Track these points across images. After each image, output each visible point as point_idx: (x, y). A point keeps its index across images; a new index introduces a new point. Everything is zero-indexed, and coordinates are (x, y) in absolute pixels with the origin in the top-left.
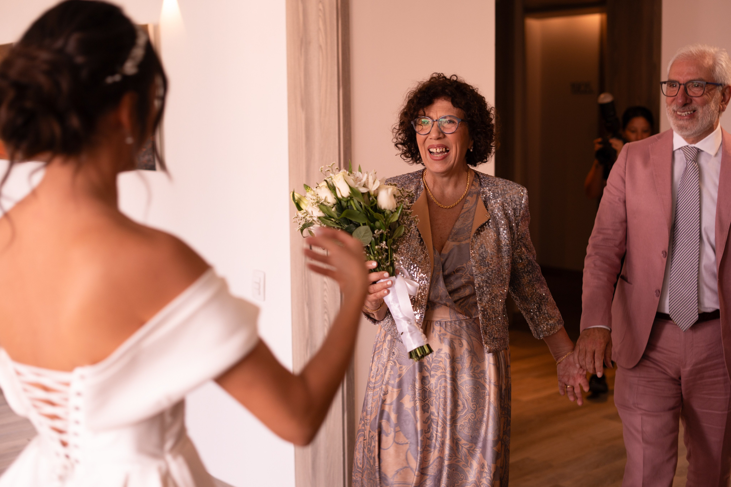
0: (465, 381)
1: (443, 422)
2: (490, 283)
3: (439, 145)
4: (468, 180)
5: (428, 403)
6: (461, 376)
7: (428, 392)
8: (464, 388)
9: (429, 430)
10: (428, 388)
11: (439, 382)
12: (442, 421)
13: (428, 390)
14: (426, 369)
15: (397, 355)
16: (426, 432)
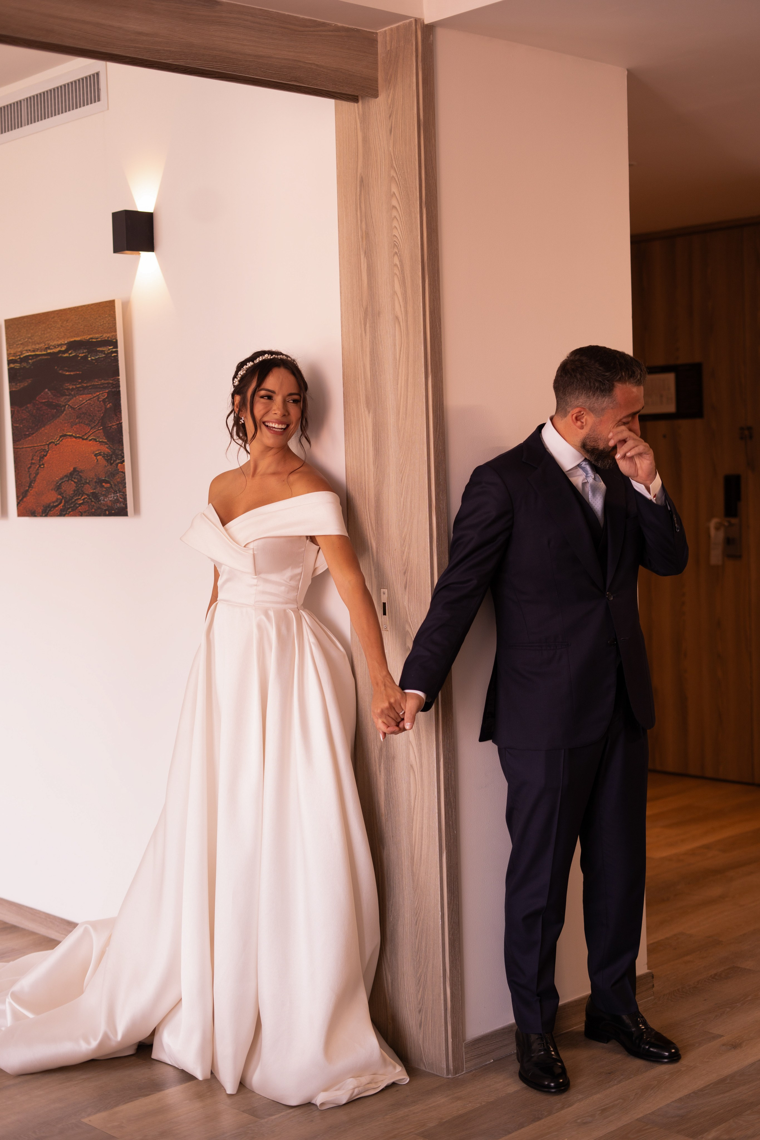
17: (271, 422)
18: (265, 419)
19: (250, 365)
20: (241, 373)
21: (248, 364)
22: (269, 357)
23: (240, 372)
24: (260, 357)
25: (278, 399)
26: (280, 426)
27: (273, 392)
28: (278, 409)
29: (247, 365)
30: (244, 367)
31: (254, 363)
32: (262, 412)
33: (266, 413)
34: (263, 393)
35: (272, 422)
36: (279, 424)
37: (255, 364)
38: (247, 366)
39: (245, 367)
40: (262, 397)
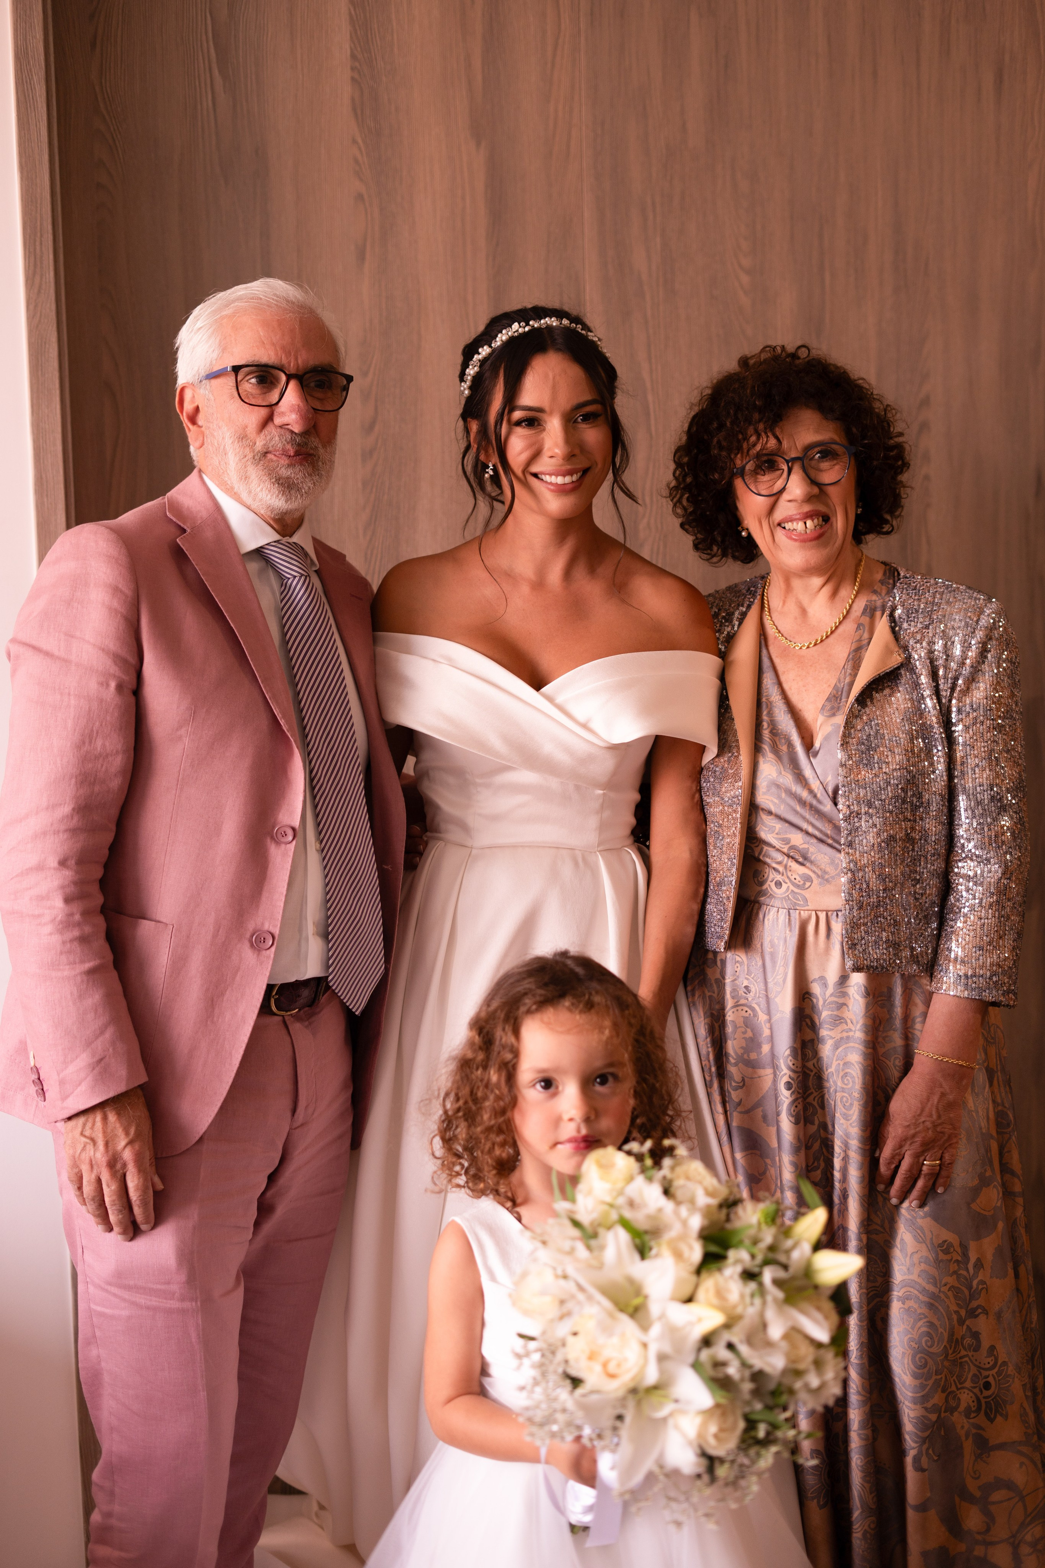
0: (895, 1048)
1: (843, 1146)
2: (878, 806)
3: (810, 511)
4: (858, 580)
5: (813, 1102)
6: (887, 1036)
7: (811, 1077)
8: (890, 1064)
9: (816, 1164)
10: (812, 1067)
11: (837, 1053)
12: (842, 1143)
13: (812, 1071)
14: (809, 1024)
15: (756, 993)
16: (809, 1168)
17: (548, 474)
18: (535, 469)
19: (484, 353)
20: (471, 371)
21: (480, 350)
22: (521, 330)
23: (468, 370)
24: (504, 331)
25: (554, 426)
26: (568, 479)
27: (540, 410)
28: (556, 445)
29: (479, 354)
30: (474, 359)
31: (491, 347)
32: (524, 457)
33: (536, 455)
34: (517, 415)
35: (550, 475)
36: (564, 476)
37: (494, 351)
38: (480, 357)
39: (476, 357)
40: (518, 423)
